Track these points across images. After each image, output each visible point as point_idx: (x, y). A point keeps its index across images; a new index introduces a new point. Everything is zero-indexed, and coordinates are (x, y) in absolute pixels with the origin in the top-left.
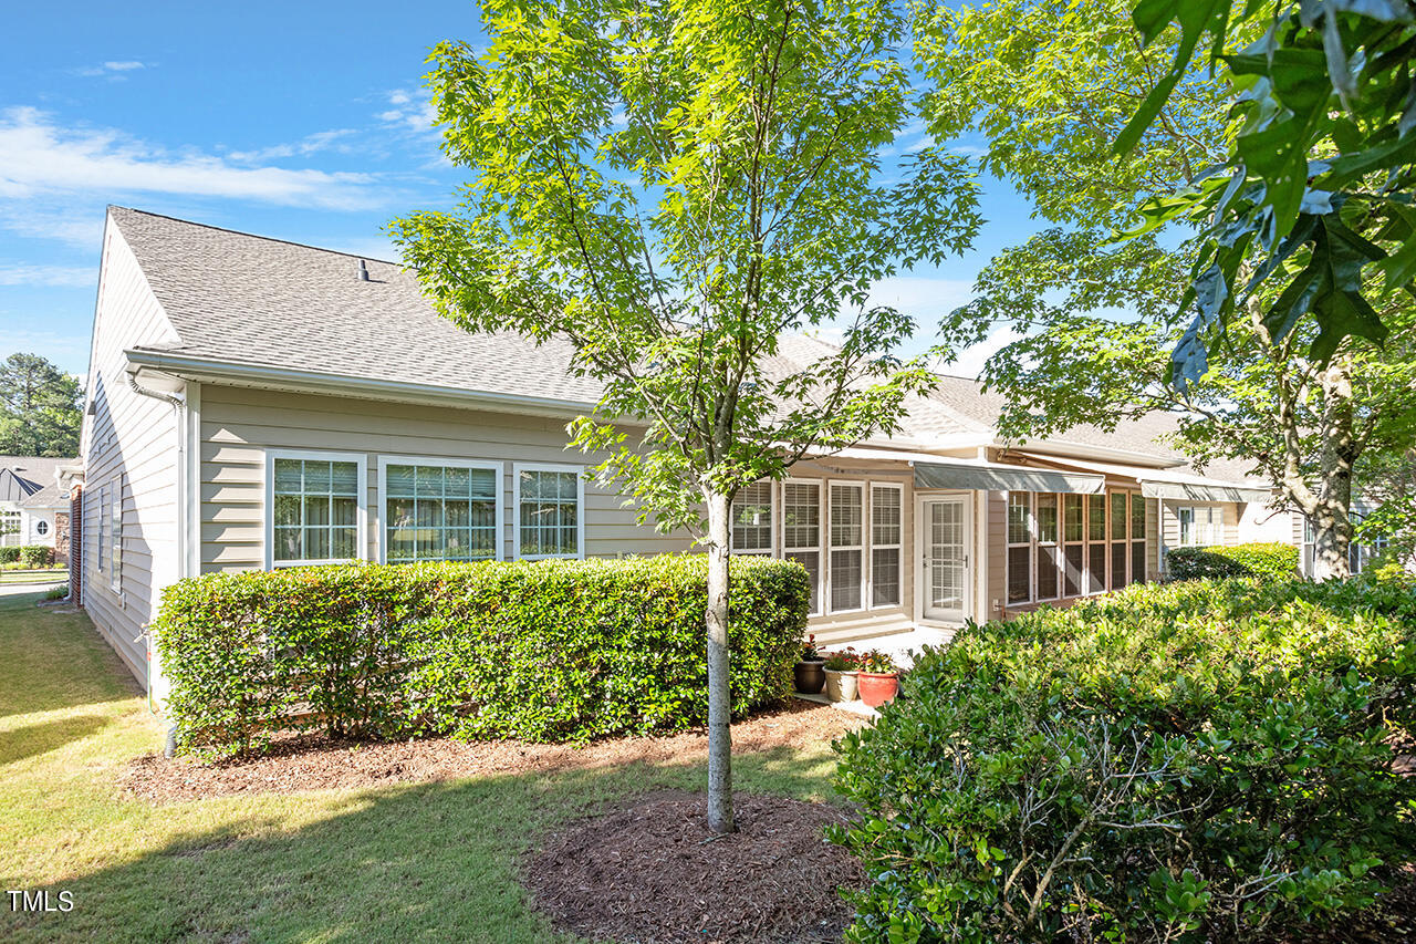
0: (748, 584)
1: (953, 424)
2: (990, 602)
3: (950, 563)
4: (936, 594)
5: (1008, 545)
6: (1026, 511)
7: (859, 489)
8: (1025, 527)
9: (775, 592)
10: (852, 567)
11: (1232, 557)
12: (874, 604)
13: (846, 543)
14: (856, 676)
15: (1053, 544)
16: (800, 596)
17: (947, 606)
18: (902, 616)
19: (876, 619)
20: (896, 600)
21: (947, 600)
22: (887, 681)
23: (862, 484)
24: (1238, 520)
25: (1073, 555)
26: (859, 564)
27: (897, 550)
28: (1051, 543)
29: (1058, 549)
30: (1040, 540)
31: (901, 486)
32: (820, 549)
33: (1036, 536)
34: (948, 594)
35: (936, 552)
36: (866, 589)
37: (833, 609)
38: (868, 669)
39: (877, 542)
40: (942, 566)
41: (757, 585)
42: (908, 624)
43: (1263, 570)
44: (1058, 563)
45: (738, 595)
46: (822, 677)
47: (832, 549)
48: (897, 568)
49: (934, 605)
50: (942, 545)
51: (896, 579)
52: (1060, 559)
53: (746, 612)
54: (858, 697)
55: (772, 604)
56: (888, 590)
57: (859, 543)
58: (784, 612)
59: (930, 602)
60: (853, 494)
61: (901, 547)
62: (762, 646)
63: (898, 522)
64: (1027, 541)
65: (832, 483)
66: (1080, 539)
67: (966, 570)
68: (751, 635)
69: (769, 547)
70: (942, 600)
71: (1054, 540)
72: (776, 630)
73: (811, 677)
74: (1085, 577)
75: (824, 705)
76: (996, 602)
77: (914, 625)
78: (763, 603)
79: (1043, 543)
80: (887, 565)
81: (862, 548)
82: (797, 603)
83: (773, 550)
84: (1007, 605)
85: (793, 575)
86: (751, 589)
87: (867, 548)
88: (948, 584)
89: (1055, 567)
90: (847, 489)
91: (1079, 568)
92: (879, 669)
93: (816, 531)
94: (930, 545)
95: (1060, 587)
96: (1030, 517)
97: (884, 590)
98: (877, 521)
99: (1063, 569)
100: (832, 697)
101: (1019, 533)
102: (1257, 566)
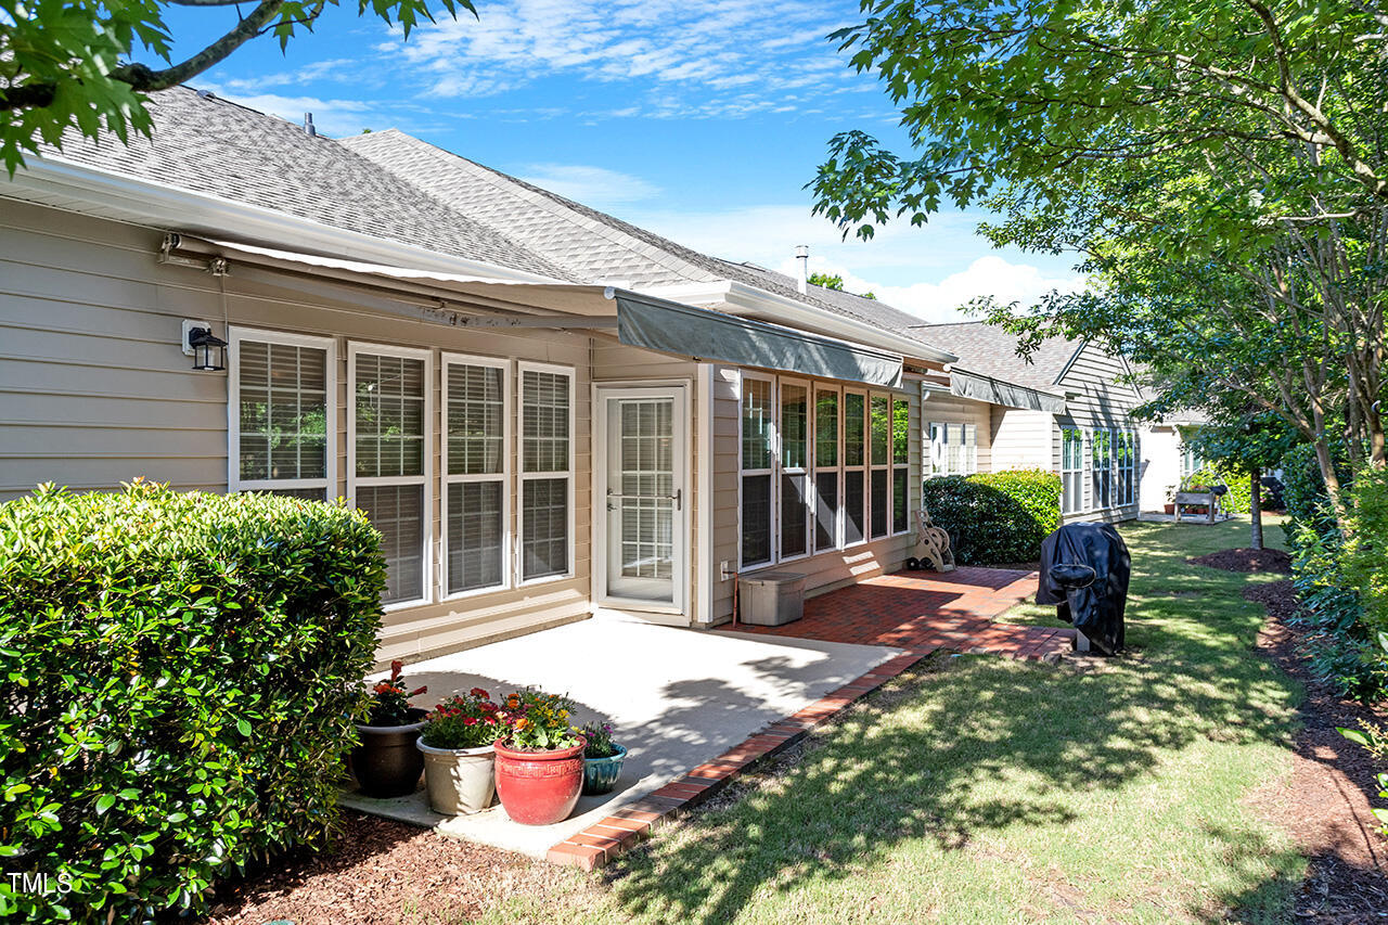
0: (200, 568)
1: (656, 269)
2: (716, 566)
3: (651, 503)
4: (628, 554)
5: (742, 473)
6: (766, 421)
7: (499, 373)
8: (765, 443)
9: (281, 586)
10: (486, 513)
11: (1002, 488)
12: (527, 575)
13: (476, 468)
14: (491, 756)
15: (801, 470)
16: (354, 590)
17: (645, 572)
18: (572, 593)
19: (528, 602)
20: (562, 568)
21: (646, 561)
22: (559, 768)
23: (505, 364)
24: (992, 442)
25: (826, 485)
26: (498, 506)
27: (564, 482)
28: (798, 469)
29: (808, 479)
30: (784, 465)
31: (570, 372)
32: (426, 480)
33: (780, 459)
34: (646, 552)
35: (628, 483)
36: (512, 549)
37: (452, 588)
38: (518, 742)
39: (529, 467)
40: (638, 508)
41: (228, 572)
42: (584, 607)
43: (1037, 505)
44: (807, 501)
45: (170, 600)
46: (417, 761)
47: (447, 479)
48: (563, 513)
49: (626, 573)
50: (638, 473)
51: (563, 531)
52: (810, 494)
53: (195, 647)
54: (495, 801)
55: (275, 617)
56: (548, 552)
57: (499, 469)
58: (308, 634)
59: (618, 568)
60: (488, 381)
61: (570, 475)
62: (245, 729)
63: (565, 433)
64: (767, 465)
65: (449, 358)
66: (834, 463)
67: (677, 514)
68: (212, 705)
69: (322, 475)
70: (638, 563)
71: (802, 464)
72: (290, 680)
73: (395, 759)
74: (841, 518)
75: (419, 829)
76: (724, 565)
77: (593, 607)
78: (249, 614)
79: (789, 470)
80: (547, 506)
81: (505, 477)
82: (344, 609)
83: (330, 482)
84: (740, 570)
85: (335, 540)
86: (208, 581)
87: (512, 477)
88: (646, 536)
89: (803, 506)
90: (477, 371)
91: (834, 508)
92: (543, 740)
93: (418, 446)
94: (618, 473)
95: (810, 538)
96: (772, 427)
97: (542, 550)
98: (530, 430)
99: (813, 510)
100: (441, 808)
101: (755, 452)
102: (1030, 501)
